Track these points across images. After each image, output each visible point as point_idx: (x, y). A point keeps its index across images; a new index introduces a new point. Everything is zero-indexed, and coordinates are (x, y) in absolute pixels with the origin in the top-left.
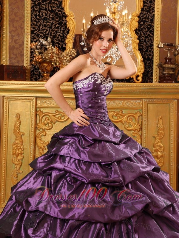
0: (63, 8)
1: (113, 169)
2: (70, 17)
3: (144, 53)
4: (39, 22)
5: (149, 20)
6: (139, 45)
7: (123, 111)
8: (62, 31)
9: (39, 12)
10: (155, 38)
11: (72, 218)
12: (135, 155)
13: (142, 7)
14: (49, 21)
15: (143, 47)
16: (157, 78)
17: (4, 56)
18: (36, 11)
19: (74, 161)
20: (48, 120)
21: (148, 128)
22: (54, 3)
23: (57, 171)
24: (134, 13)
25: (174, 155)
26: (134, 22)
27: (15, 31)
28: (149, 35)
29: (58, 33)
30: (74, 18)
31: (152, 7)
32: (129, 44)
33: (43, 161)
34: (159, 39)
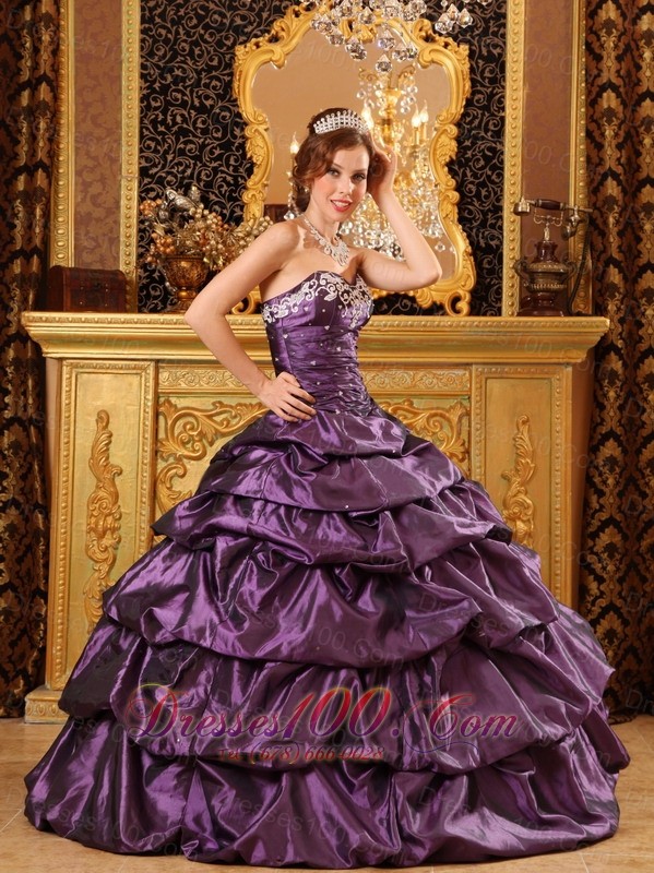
0: (236, 100)
1: (381, 528)
2: (256, 127)
3: (474, 230)
4: (164, 140)
5: (489, 134)
6: (459, 209)
7: (415, 401)
8: (231, 168)
9: (165, 113)
10: (506, 186)
11: (273, 656)
12: (442, 494)
13: (468, 95)
14: (195, 140)
15: (470, 212)
16: (513, 305)
17: (60, 244)
18: (156, 109)
19: (274, 511)
20: (192, 429)
21: (488, 452)
22: (207, 86)
23: (229, 538)
24: (444, 114)
25: (563, 531)
26: (444, 139)
27: (92, 170)
28: (489, 177)
29: (219, 175)
30: (266, 130)
31: (498, 97)
32: (433, 218)
33: (188, 513)
34: (518, 189)
